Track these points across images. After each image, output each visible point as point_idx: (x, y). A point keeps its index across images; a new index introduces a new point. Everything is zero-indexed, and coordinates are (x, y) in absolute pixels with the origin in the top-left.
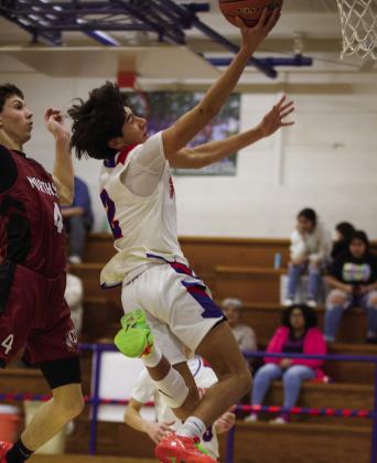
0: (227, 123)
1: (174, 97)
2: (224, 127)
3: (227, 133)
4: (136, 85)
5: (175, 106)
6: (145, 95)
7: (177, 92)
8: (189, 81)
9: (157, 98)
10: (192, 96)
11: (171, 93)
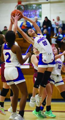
0: (39, 10)
1: (29, 6)
2: (39, 11)
3: (39, 12)
4: (21, 4)
5: (29, 7)
6: (23, 6)
7: (30, 5)
8: (32, 2)
9: (26, 6)
10: (32, 5)
11: (28, 5)
